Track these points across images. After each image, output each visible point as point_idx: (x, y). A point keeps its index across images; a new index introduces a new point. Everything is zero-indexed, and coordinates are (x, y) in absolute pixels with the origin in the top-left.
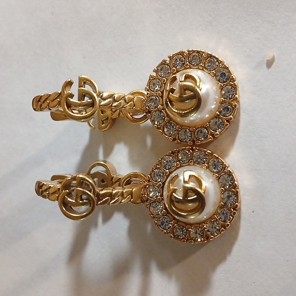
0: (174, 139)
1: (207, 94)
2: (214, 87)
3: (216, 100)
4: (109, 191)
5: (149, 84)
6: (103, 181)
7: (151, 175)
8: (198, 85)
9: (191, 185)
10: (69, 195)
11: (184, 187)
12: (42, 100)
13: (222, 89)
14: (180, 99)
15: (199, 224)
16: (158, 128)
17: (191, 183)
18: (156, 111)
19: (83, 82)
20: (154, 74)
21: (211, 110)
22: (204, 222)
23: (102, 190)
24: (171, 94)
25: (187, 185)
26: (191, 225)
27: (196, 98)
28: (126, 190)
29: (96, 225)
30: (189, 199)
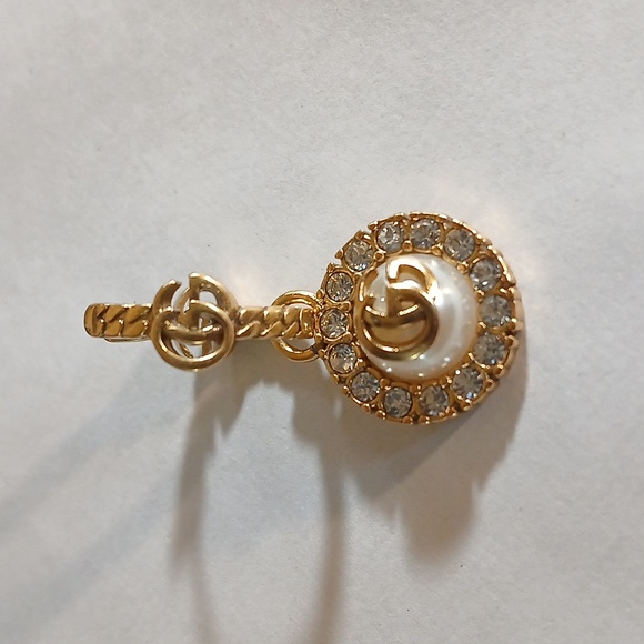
1: (450, 309)
2: (464, 297)
5: (325, 286)
11: (390, 292)
12: (109, 316)
20: (338, 262)
24: (368, 309)
27: (425, 318)
30: (401, 313)
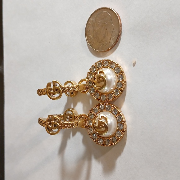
0: (99, 100)
3: (115, 81)
4: (71, 122)
5: (87, 76)
6: (71, 118)
7: (88, 115)
8: (105, 75)
9: (103, 120)
10: (50, 124)
11: (99, 122)
13: (117, 76)
14: (97, 82)
15: (108, 138)
16: (92, 95)
17: (102, 120)
18: (91, 88)
19: (55, 83)
20: (90, 71)
21: (113, 86)
22: (110, 137)
23: (63, 122)
24: (94, 80)
25: (101, 121)
26: (105, 138)
27: (104, 81)
28: (79, 122)
29: (70, 138)
30: (101, 126)
